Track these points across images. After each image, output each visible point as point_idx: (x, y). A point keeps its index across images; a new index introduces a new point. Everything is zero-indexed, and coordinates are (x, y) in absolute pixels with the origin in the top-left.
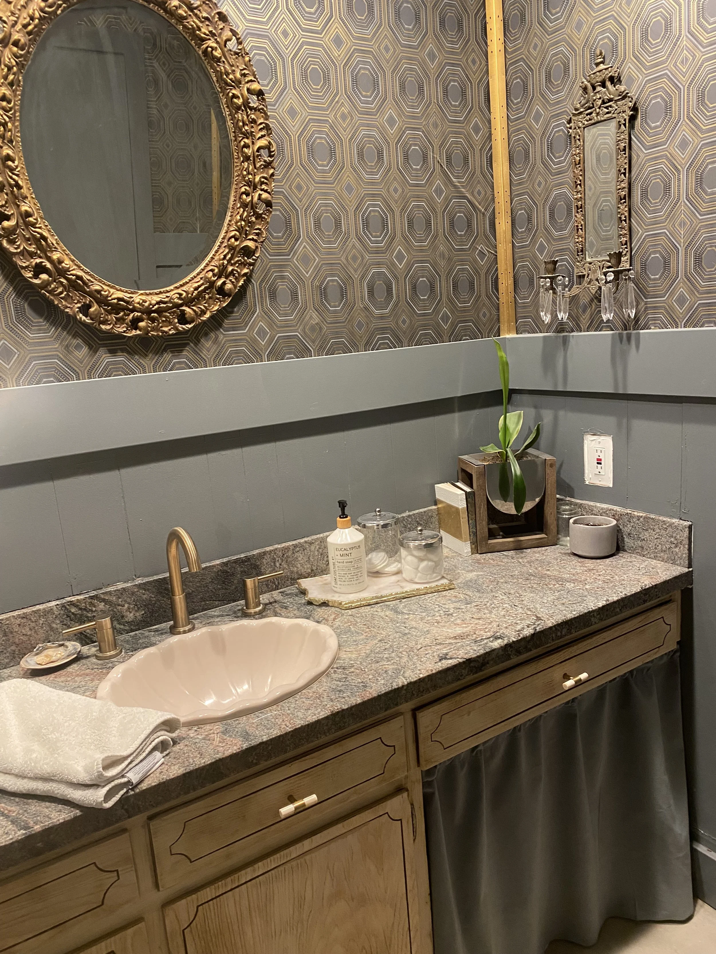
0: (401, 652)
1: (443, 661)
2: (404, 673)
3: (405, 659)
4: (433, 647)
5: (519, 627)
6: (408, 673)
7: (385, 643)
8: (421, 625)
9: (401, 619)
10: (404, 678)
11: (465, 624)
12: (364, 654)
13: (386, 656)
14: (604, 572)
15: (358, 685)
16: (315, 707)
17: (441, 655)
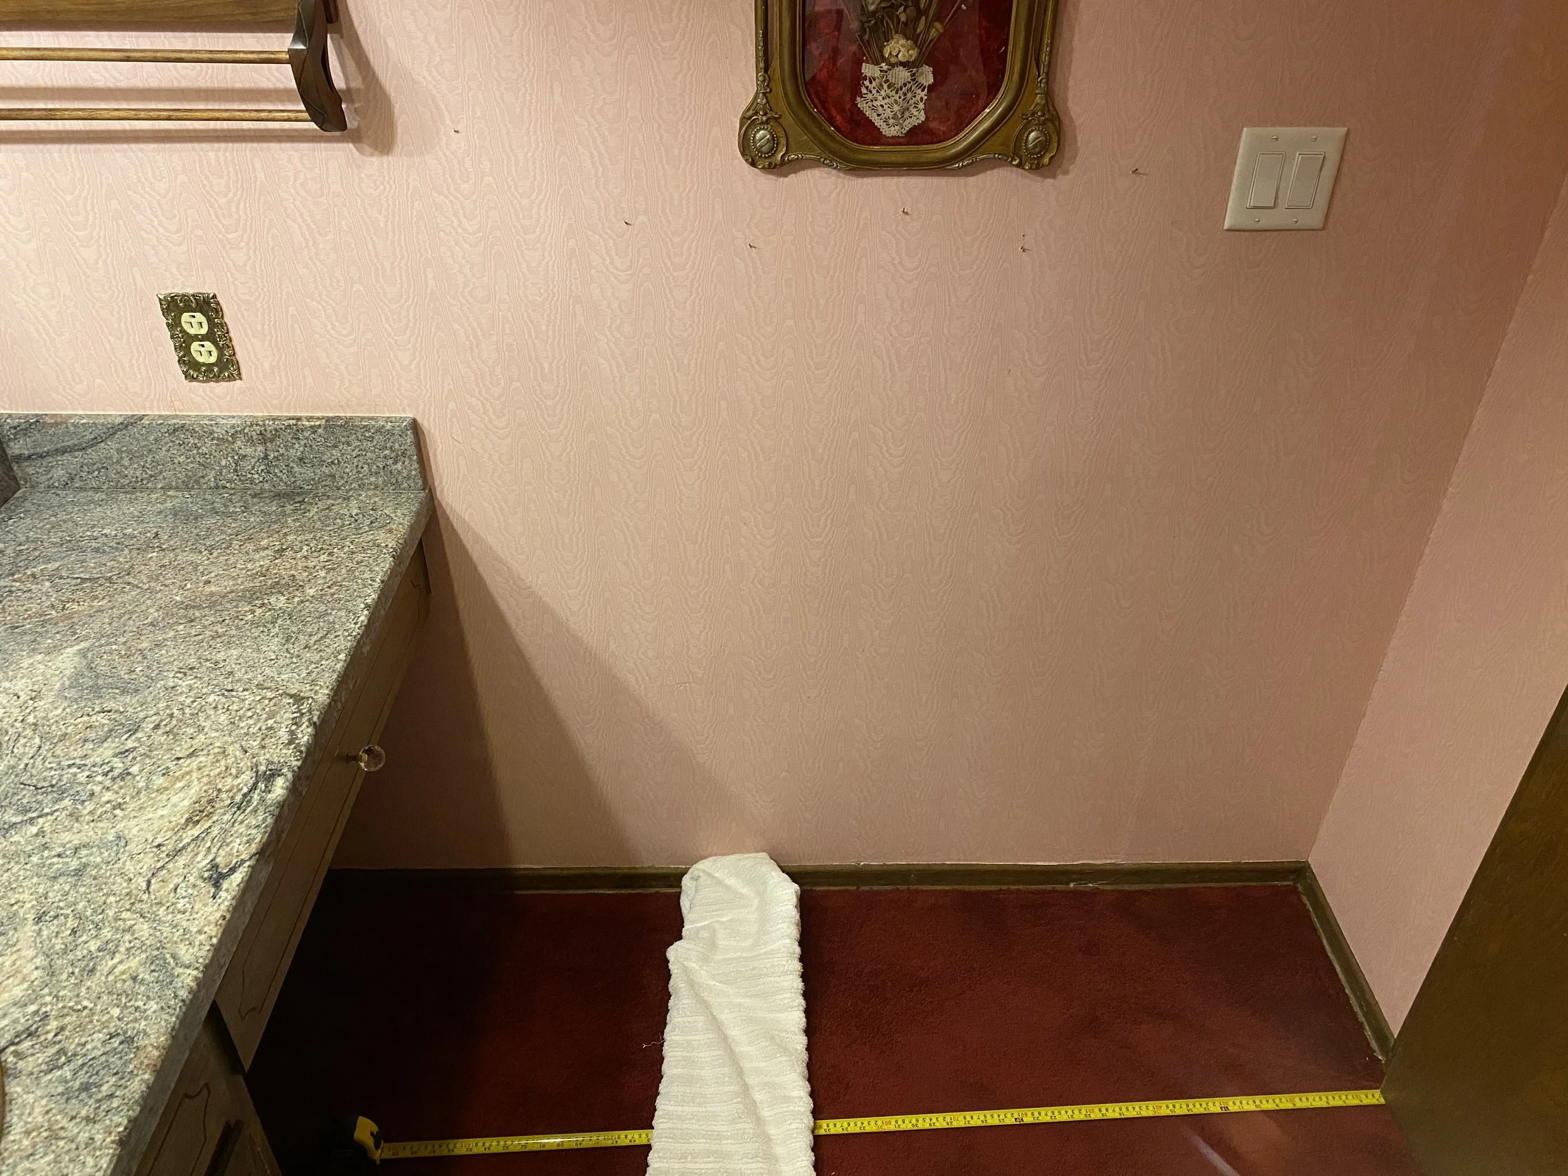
0: (117, 919)
1: (225, 885)
2: (174, 957)
3: (144, 929)
4: (170, 866)
5: (283, 734)
6: (186, 953)
7: (56, 917)
8: (88, 833)
9: (28, 842)
10: (188, 967)
11: (178, 779)
12: (36, 974)
13: (93, 946)
14: (305, 548)
15: (108, 1048)
16: (71, 1161)
17: (206, 875)
